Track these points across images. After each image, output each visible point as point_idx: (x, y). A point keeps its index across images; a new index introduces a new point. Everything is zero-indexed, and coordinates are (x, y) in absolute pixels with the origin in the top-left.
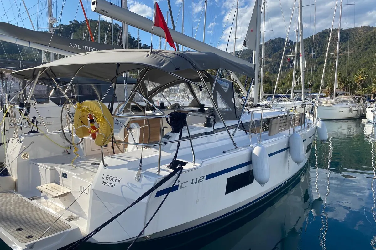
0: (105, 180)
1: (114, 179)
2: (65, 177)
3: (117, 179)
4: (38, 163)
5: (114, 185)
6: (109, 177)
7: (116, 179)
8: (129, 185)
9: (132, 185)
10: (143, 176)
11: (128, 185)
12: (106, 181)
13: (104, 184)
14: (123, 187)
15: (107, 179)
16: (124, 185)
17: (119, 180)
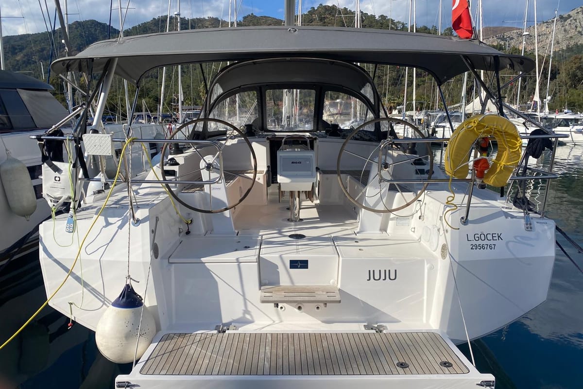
0: (474, 242)
1: (490, 237)
2: (301, 267)
3: (494, 235)
4: (202, 259)
5: (493, 246)
6: (479, 236)
7: (493, 237)
8: (518, 238)
9: (522, 237)
10: (535, 223)
11: (516, 239)
12: (478, 243)
13: (474, 247)
14: (510, 244)
15: (477, 239)
16: (510, 241)
17: (499, 237)
